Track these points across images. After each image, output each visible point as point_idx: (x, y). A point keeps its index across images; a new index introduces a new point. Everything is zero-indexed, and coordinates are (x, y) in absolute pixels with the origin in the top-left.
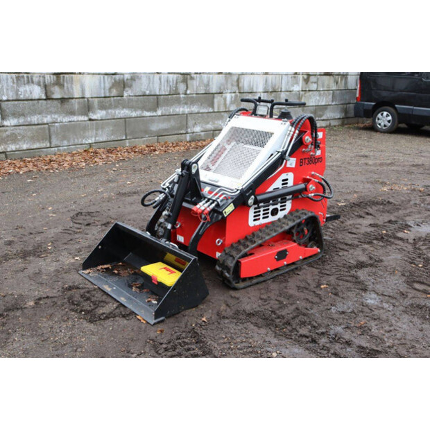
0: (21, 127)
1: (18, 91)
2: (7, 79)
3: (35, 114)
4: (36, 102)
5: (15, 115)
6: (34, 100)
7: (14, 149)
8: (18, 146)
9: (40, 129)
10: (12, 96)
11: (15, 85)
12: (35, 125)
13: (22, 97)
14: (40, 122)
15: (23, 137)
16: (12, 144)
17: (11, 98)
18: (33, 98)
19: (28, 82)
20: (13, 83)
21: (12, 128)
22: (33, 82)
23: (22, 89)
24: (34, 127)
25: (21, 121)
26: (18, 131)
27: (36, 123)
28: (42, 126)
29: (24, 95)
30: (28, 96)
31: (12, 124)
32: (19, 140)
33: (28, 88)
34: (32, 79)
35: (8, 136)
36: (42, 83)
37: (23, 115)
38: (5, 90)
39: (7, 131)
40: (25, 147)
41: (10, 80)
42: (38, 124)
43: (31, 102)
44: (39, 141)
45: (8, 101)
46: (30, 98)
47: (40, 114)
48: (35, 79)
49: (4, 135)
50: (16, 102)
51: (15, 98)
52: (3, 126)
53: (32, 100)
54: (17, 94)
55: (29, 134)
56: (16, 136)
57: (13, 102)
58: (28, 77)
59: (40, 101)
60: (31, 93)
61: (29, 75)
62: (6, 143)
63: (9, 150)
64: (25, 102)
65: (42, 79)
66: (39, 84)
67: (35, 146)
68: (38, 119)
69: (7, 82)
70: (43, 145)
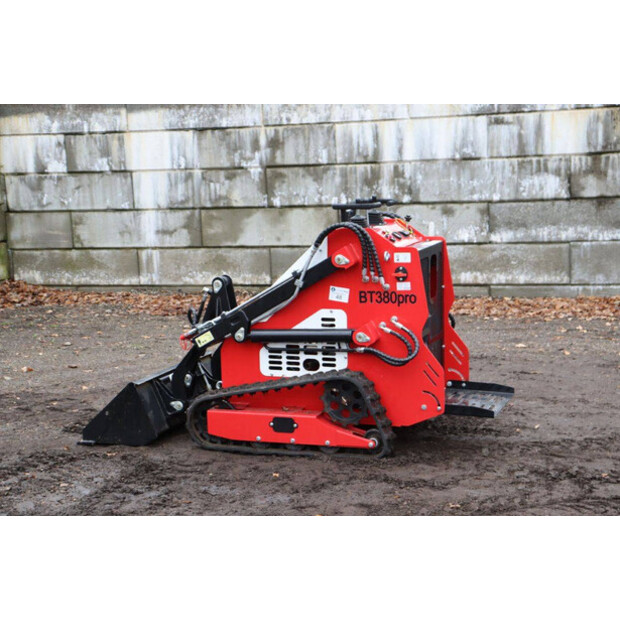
0: (518, 246)
1: (519, 185)
2: (504, 168)
3: (546, 224)
4: (549, 203)
5: (510, 225)
6: (547, 200)
7: (503, 282)
8: (510, 278)
9: (553, 250)
10: (508, 193)
11: (515, 177)
12: (543, 243)
13: (525, 195)
14: (554, 238)
15: (521, 262)
16: (501, 272)
17: (506, 198)
18: (545, 197)
19: (539, 170)
20: (513, 172)
21: (503, 247)
22: (546, 170)
23: (526, 183)
24: (541, 246)
25: (520, 234)
26: (513, 252)
27: (546, 240)
28: (557, 246)
29: (529, 192)
30: (536, 193)
31: (505, 240)
32: (513, 267)
33: (536, 180)
34: (545, 165)
35: (495, 260)
36: (563, 171)
37: (524, 225)
38: (498, 185)
39: (493, 250)
40: (522, 279)
41: (508, 168)
42: (550, 242)
43: (540, 203)
44: (548, 272)
45: (501, 201)
46: (539, 197)
47: (554, 224)
48: (552, 165)
49: (490, 257)
50: (514, 204)
51: (512, 197)
52: (490, 243)
53: (542, 200)
54: (517, 191)
55: (532, 258)
56: (509, 261)
57: (508, 205)
58: (539, 162)
59: (557, 203)
60: (541, 188)
61: (542, 159)
62: (491, 271)
63: (494, 281)
64: (529, 204)
65: (563, 163)
66: (557, 172)
67: (541, 280)
68: (549, 233)
69: (503, 172)
70: (557, 279)
